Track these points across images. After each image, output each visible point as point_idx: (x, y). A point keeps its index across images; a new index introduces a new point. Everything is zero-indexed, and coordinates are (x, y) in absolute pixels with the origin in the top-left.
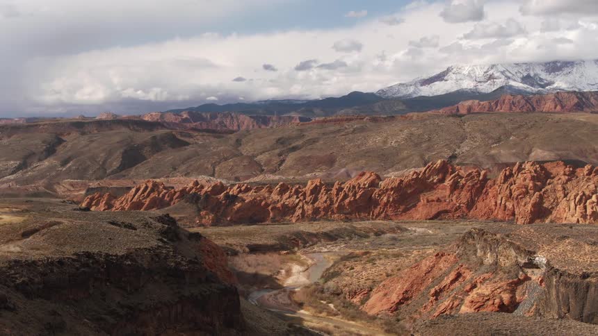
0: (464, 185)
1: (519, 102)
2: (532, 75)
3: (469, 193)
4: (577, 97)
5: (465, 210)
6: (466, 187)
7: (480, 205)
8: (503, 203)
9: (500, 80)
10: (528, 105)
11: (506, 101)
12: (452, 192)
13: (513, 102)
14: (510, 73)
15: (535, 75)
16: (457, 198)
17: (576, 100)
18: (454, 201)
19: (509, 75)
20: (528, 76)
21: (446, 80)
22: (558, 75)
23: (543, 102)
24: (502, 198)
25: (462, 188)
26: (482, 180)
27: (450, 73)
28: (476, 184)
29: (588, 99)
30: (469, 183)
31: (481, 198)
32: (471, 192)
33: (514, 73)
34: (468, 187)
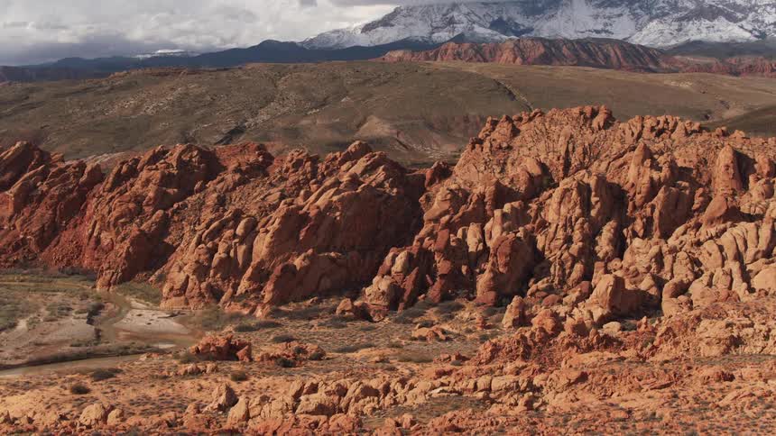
0: (44, 194)
1: (466, 52)
2: (505, 19)
3: (50, 212)
4: (545, 46)
5: (33, 247)
6: (47, 200)
7: (66, 236)
8: (95, 234)
9: (462, 25)
10: (478, 56)
11: (449, 51)
12: (17, 210)
13: (458, 52)
14: (476, 16)
15: (509, 19)
16: (24, 222)
17: (542, 50)
18: (18, 228)
19: (475, 18)
20: (500, 20)
21: (393, 26)
22: (538, 19)
23: (499, 53)
24: (96, 222)
25: (39, 201)
26: (85, 184)
27: (398, 16)
28: (71, 191)
29: (559, 49)
30: (55, 191)
31: (72, 221)
32: (55, 211)
33: (482, 16)
34: (51, 198)
